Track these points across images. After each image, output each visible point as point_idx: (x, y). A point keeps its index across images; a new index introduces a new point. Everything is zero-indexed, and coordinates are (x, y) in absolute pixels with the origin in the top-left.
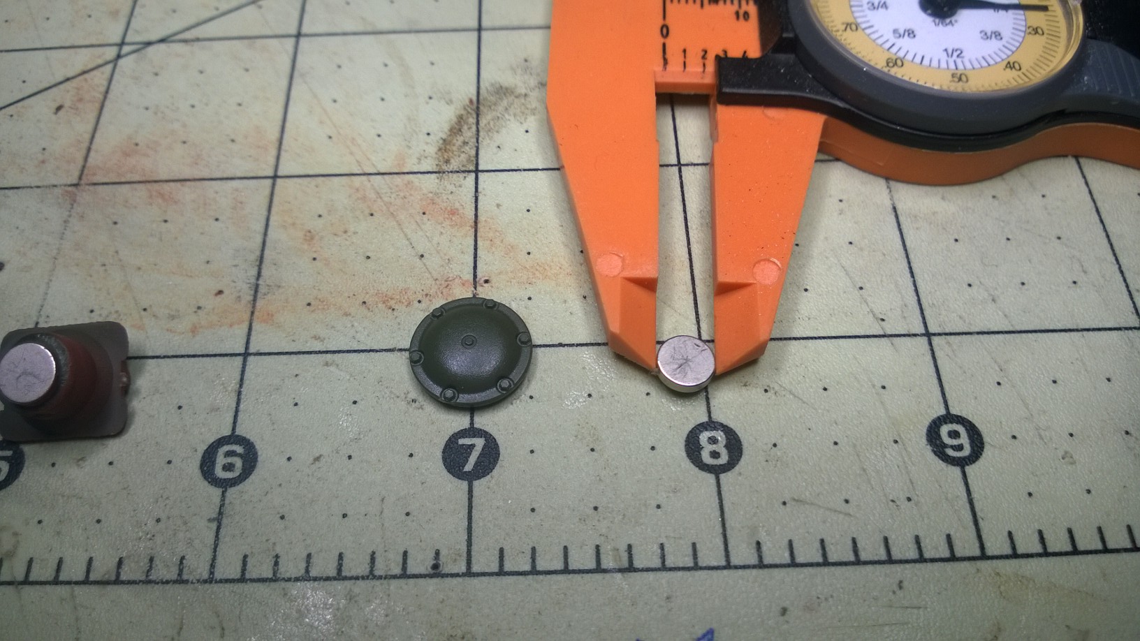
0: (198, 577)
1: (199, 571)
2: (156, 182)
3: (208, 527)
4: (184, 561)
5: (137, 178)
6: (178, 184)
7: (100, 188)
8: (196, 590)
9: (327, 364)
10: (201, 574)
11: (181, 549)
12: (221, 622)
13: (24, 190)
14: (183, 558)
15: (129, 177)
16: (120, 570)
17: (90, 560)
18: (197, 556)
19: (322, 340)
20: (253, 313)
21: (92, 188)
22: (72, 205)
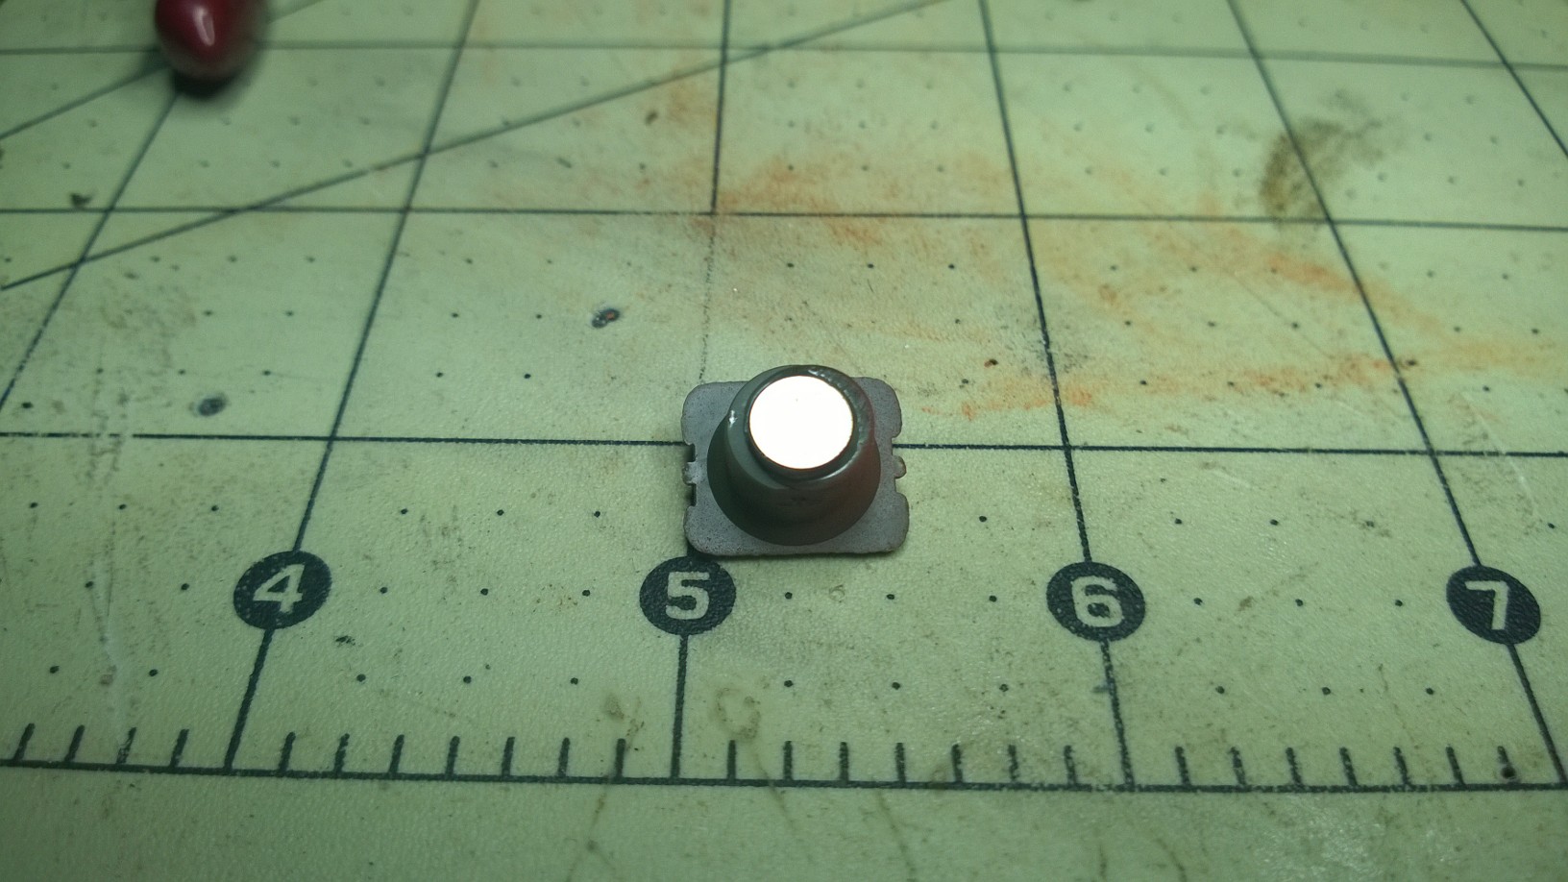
0: (1106, 781)
1: (1105, 771)
2: (838, 215)
3: (1095, 701)
4: (1072, 755)
5: (805, 209)
6: (875, 220)
7: (750, 220)
8: (1109, 801)
9: (1206, 465)
10: (1109, 775)
11: (1061, 736)
12: (1173, 855)
13: (626, 218)
14: (1068, 750)
15: (791, 208)
16: (960, 767)
17: (900, 749)
18: (1093, 747)
19: (1186, 433)
20: (1056, 392)
21: (736, 219)
22: (712, 239)
